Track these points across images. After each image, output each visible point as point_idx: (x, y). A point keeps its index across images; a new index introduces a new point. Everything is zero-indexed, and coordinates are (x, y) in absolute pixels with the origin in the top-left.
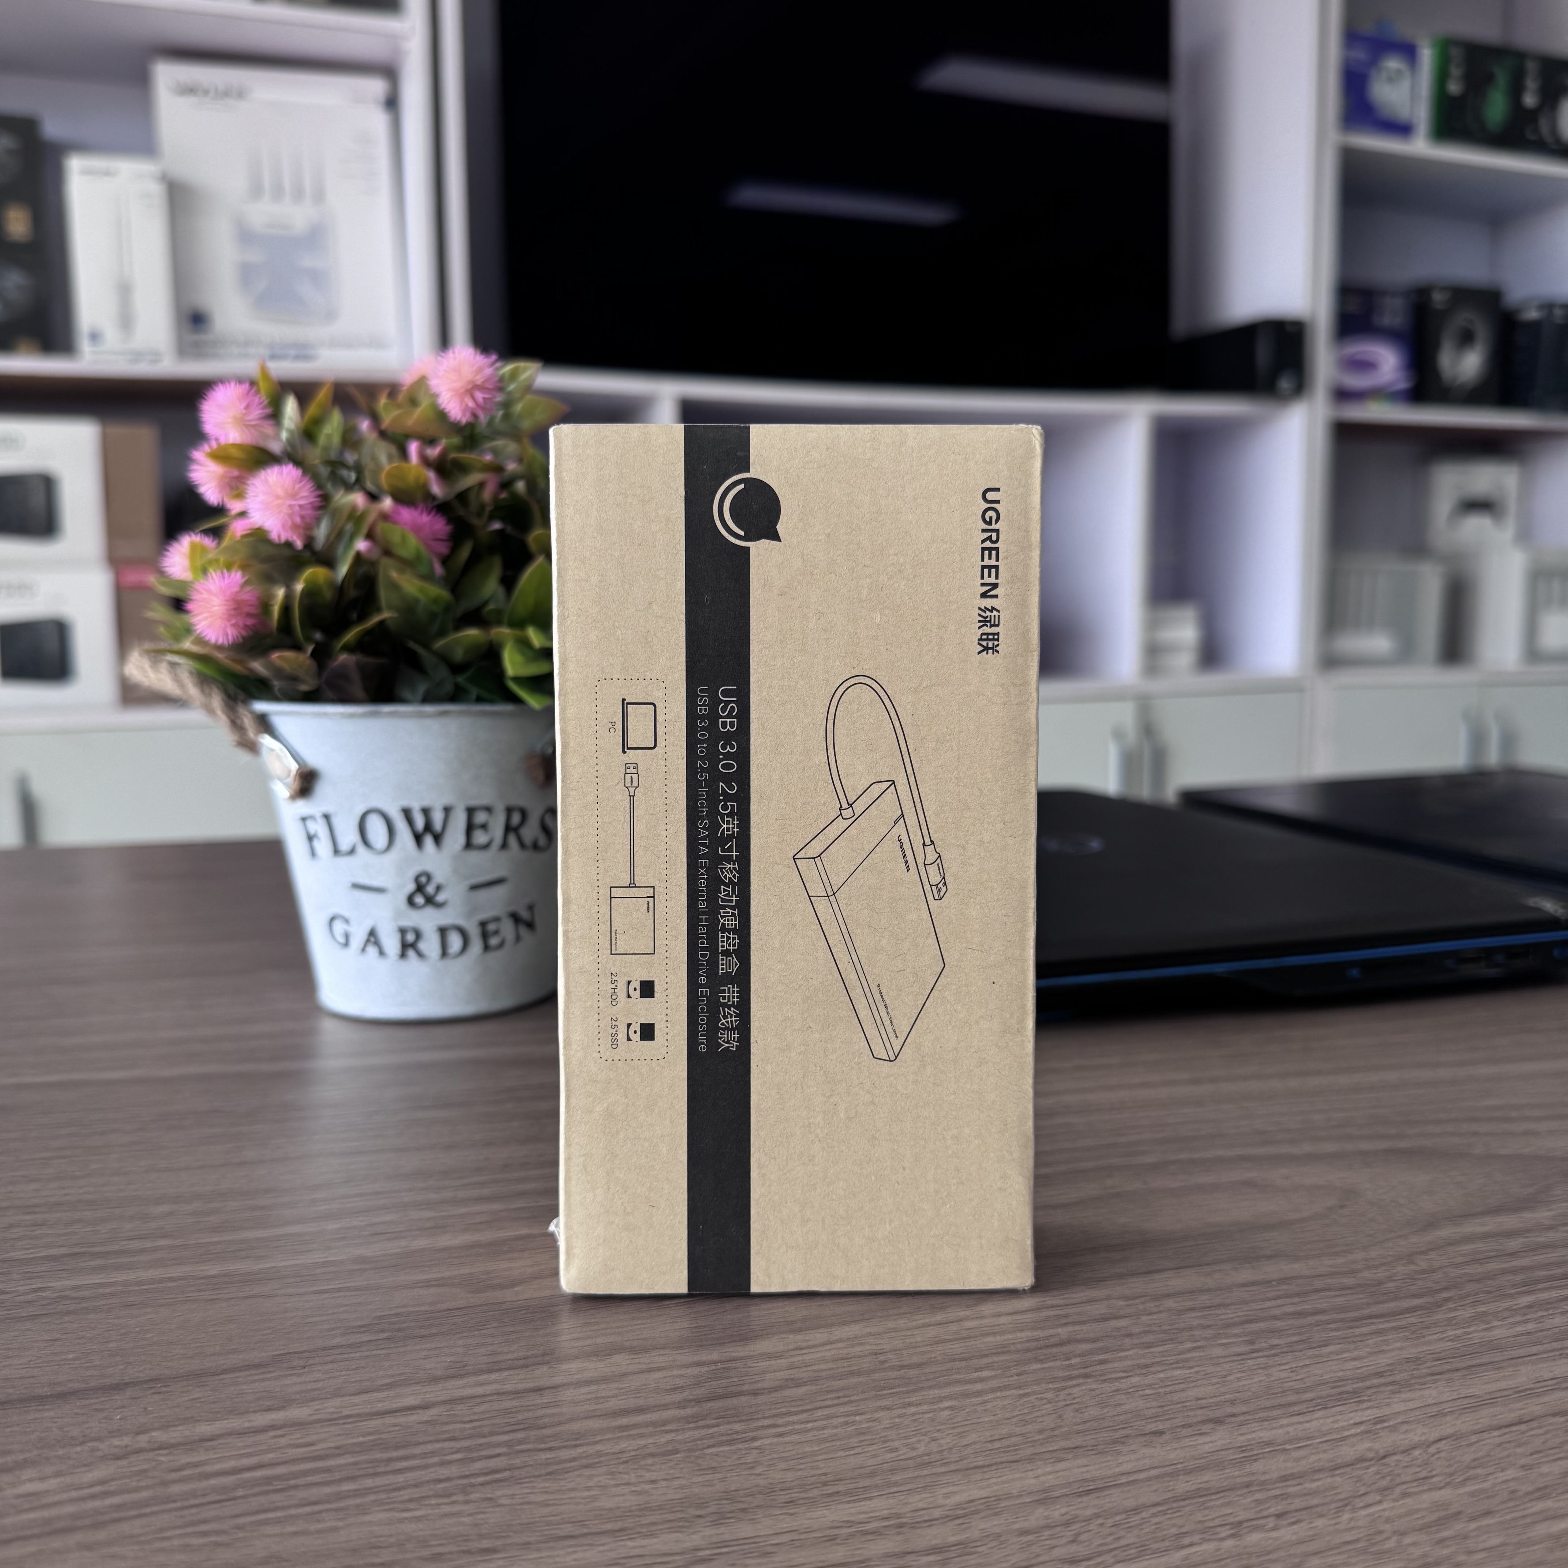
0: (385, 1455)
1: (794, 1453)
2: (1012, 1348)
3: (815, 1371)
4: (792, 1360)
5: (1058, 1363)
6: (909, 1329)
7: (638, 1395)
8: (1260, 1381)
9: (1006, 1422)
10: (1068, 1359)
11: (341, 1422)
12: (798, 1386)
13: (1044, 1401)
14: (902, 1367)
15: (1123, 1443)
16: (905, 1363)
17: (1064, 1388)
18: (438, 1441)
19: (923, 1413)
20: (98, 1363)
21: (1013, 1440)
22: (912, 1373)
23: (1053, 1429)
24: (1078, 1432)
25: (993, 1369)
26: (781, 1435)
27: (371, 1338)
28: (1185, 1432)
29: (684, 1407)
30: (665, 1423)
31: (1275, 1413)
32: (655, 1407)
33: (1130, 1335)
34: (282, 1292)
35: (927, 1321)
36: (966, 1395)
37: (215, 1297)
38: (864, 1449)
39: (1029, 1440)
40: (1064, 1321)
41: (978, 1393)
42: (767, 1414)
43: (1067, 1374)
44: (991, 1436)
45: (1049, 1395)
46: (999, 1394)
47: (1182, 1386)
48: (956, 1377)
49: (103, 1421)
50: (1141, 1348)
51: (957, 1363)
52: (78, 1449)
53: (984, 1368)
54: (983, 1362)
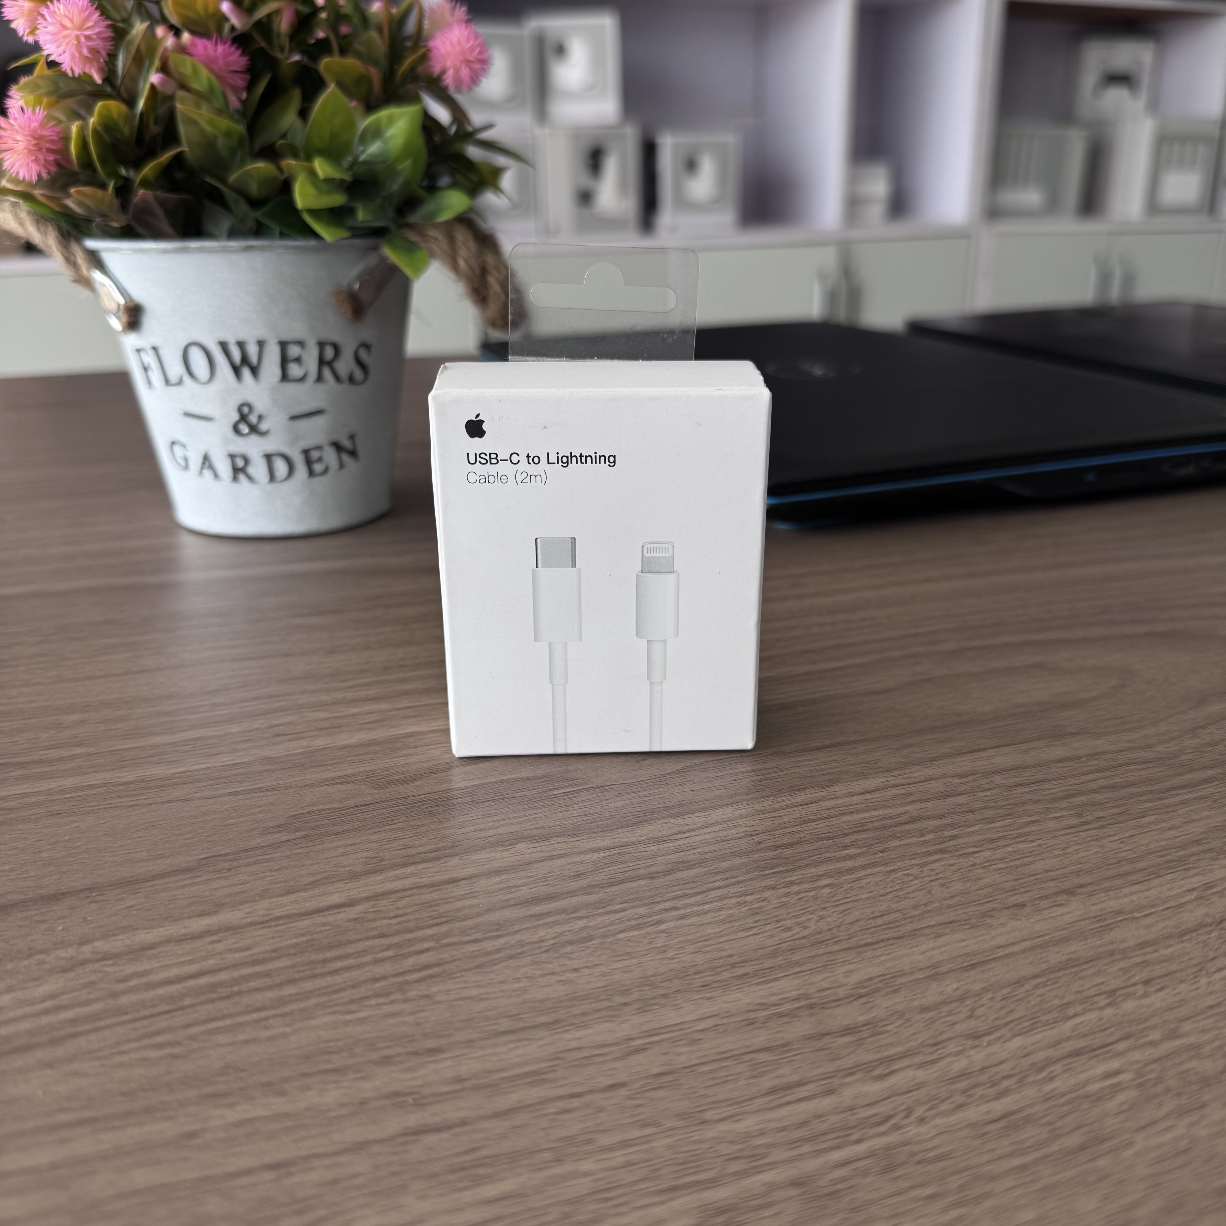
0: (321, 957)
1: (697, 935)
2: (870, 826)
3: (702, 853)
4: (678, 843)
5: (914, 840)
6: (774, 811)
7: (547, 883)
8: (1096, 853)
9: (882, 898)
10: (923, 836)
11: (273, 924)
12: (689, 868)
13: (911, 878)
14: (777, 847)
15: (991, 916)
16: (779, 843)
17: (926, 864)
18: (367, 939)
19: (806, 892)
20: (33, 874)
21: (892, 917)
22: (789, 852)
23: (925, 905)
24: (949, 907)
25: (858, 847)
26: (683, 917)
27: (290, 837)
28: (1044, 903)
29: (590, 893)
30: (576, 909)
31: (1119, 882)
32: (564, 894)
33: (971, 811)
34: (199, 795)
36: (839, 873)
37: (134, 803)
38: (760, 929)
39: (907, 916)
40: (910, 799)
41: (851, 871)
42: (667, 896)
43: (924, 850)
44: (873, 913)
45: (914, 871)
46: (869, 871)
47: (1029, 859)
48: (827, 855)
49: (47, 933)
50: (984, 824)
51: (825, 842)
52: (26, 962)
53: (850, 846)
54: (848, 840)
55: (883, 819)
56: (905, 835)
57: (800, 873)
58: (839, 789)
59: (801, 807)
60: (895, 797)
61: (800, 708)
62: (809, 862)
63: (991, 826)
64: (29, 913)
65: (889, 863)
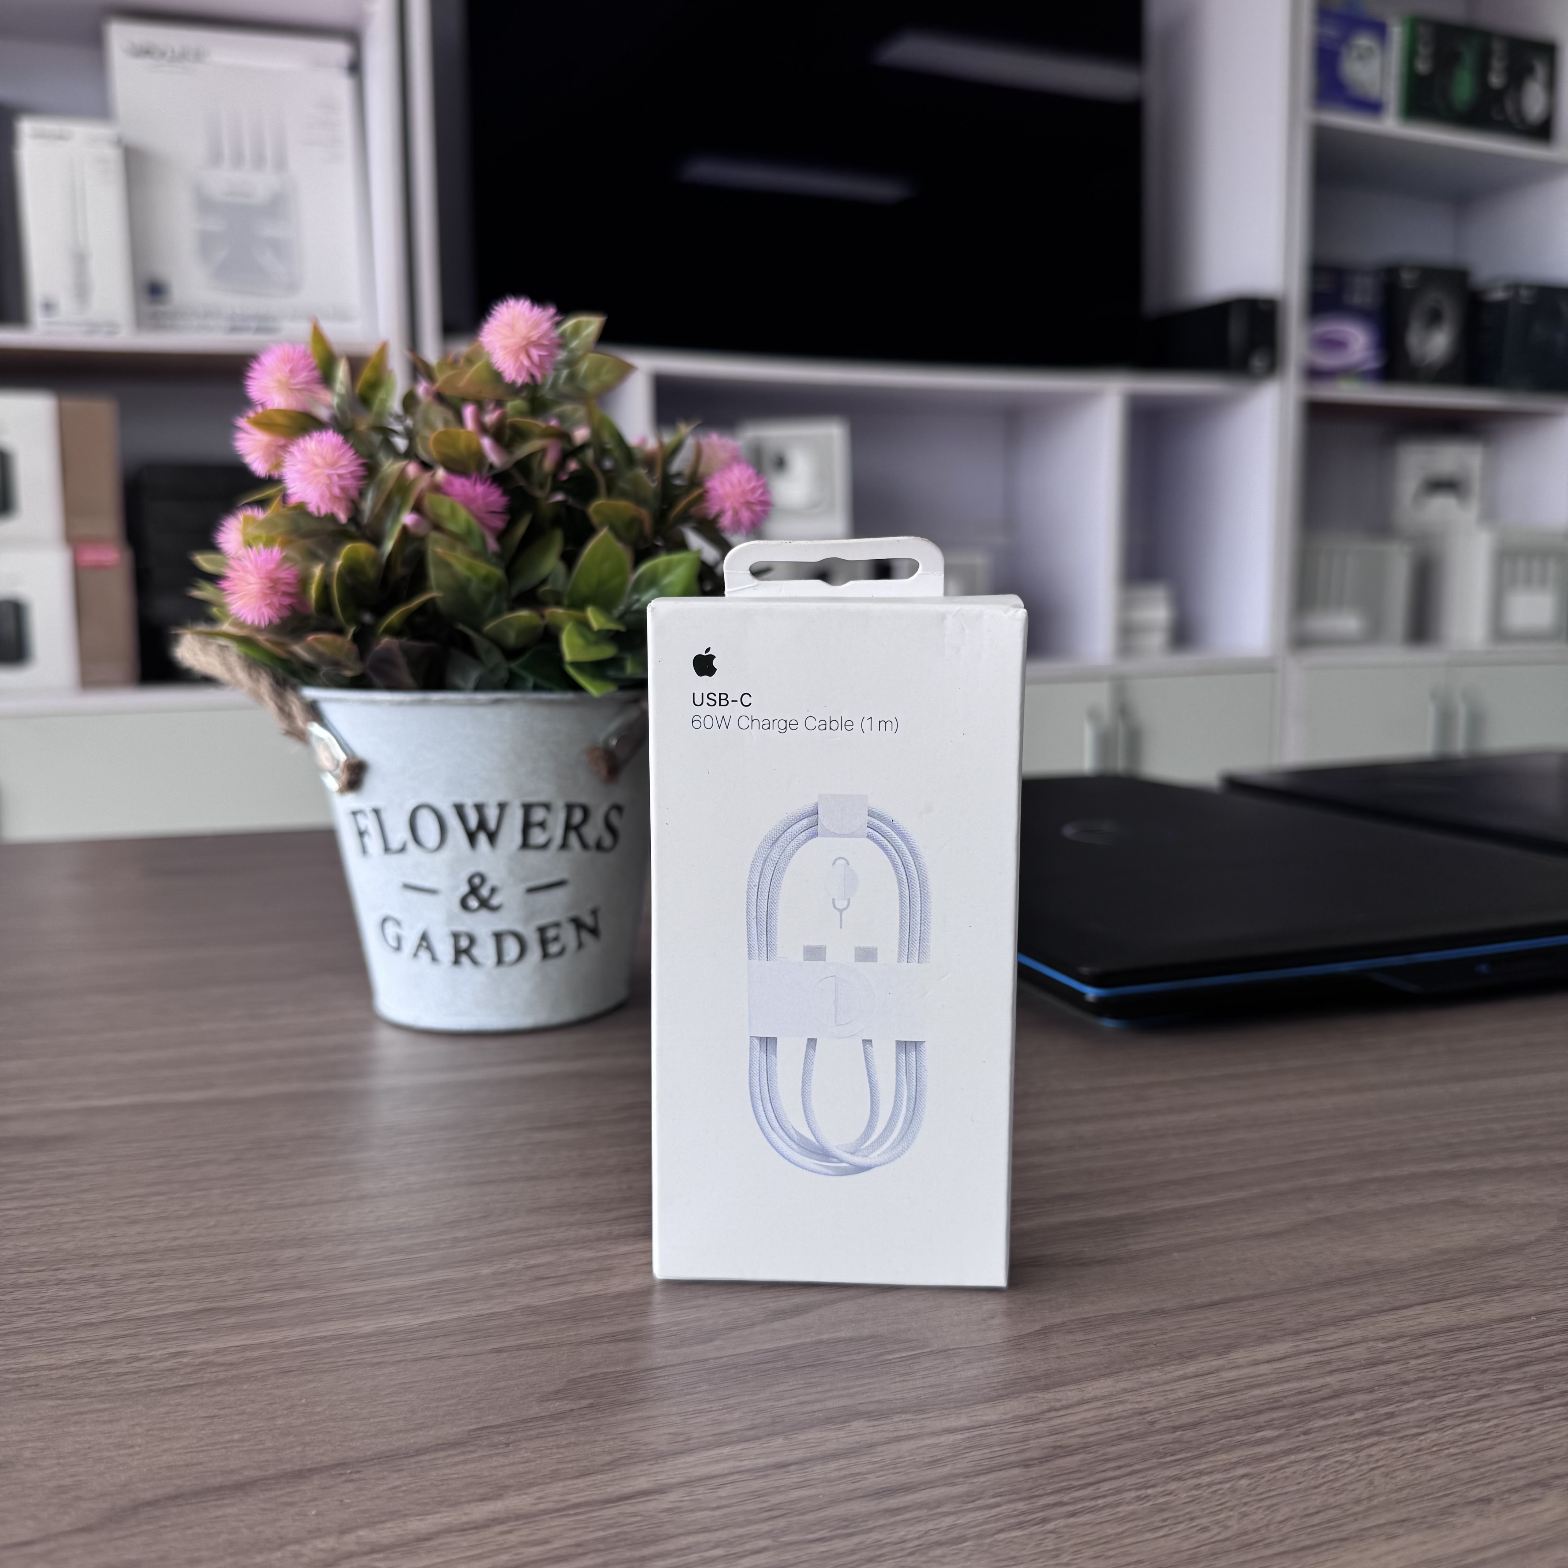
1: (1095, 1536)
2: (1285, 1401)
3: (1082, 1436)
4: (1051, 1423)
5: (1343, 1418)
6: (1166, 1383)
7: (897, 1470)
9: (1315, 1491)
10: (1352, 1414)
11: (572, 1512)
12: (1070, 1454)
13: (1346, 1466)
14: (1175, 1429)
15: (1453, 1513)
16: (1177, 1423)
17: (1361, 1449)
18: (689, 1533)
19: (1220, 1483)
20: (270, 1445)
21: (1332, 1513)
22: (1190, 1434)
23: (1369, 1498)
24: (1398, 1502)
25: (1275, 1428)
26: (1073, 1514)
27: (573, 1406)
28: (1515, 1498)
30: (939, 1503)
32: (921, 1484)
33: (1406, 1383)
34: (454, 1352)
35: (1181, 1373)
36: (1257, 1460)
37: (379, 1360)
38: (1171, 1529)
39: (1349, 1512)
40: (1329, 1368)
41: (1271, 1457)
42: (1049, 1489)
43: (1357, 1431)
44: (1306, 1509)
45: (1348, 1457)
46: (1293, 1458)
47: (1488, 1442)
48: (1239, 1438)
49: (298, 1518)
50: (1424, 1398)
51: (1233, 1422)
52: (279, 1554)
53: (1264, 1427)
54: (1262, 1419)
55: (1300, 1393)
56: (1331, 1413)
57: (1208, 1460)
58: (1239, 1356)
59: (1198, 1378)
60: (1309, 1367)
61: (1175, 1254)
62: (1218, 1447)
63: (1434, 1401)
64: (273, 1494)
65: (1318, 1447)
